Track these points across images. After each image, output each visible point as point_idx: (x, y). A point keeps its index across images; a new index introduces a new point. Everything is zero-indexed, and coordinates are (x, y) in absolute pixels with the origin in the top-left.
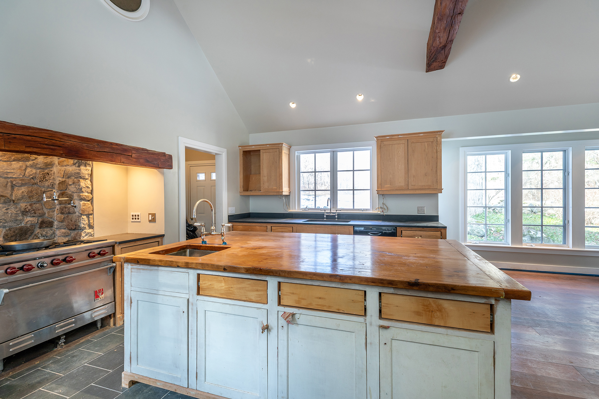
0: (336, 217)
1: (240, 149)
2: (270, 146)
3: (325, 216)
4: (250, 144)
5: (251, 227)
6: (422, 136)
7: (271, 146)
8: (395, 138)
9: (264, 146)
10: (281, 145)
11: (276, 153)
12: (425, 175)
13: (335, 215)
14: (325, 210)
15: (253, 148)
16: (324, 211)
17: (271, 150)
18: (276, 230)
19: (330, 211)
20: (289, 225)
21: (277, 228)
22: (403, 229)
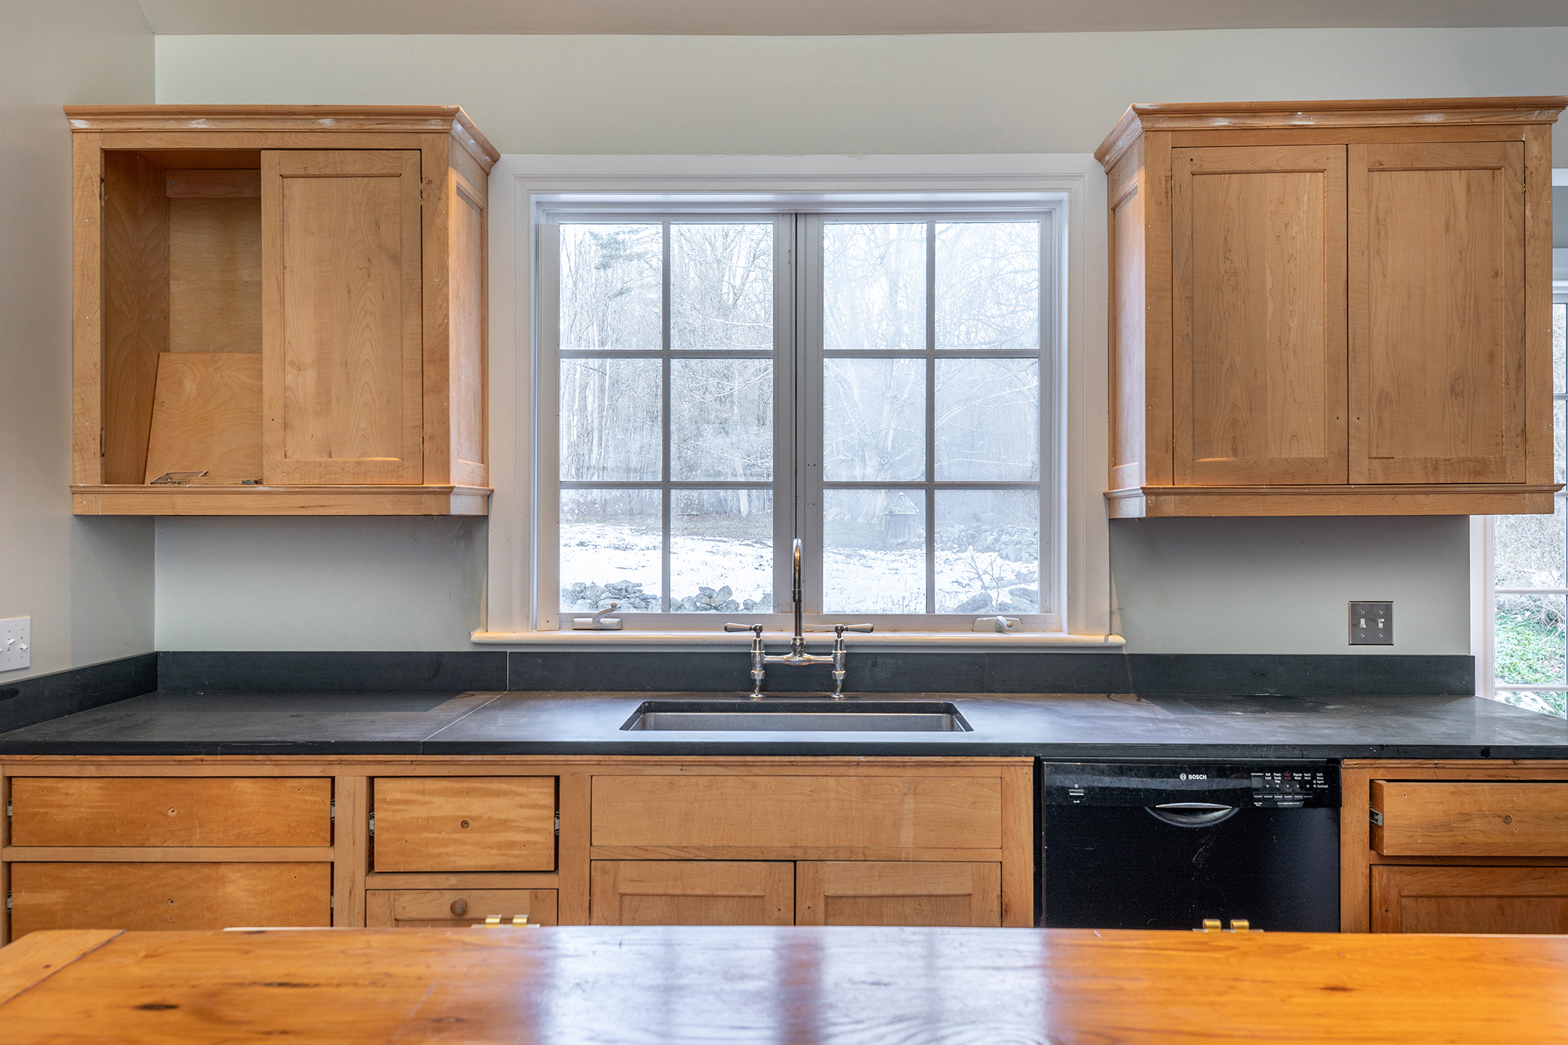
0: (840, 674)
1: (74, 131)
2: (345, 125)
3: (758, 674)
4: (162, 98)
5: (182, 786)
6: (1435, 126)
7: (354, 126)
8: (1268, 129)
9: (289, 125)
10: (435, 125)
11: (390, 184)
12: (1452, 389)
13: (833, 666)
14: (758, 630)
15: (199, 136)
16: (753, 634)
17: (355, 163)
18: (406, 802)
19: (798, 630)
20: (523, 764)
21: (423, 792)
22: (1380, 769)
